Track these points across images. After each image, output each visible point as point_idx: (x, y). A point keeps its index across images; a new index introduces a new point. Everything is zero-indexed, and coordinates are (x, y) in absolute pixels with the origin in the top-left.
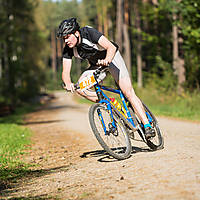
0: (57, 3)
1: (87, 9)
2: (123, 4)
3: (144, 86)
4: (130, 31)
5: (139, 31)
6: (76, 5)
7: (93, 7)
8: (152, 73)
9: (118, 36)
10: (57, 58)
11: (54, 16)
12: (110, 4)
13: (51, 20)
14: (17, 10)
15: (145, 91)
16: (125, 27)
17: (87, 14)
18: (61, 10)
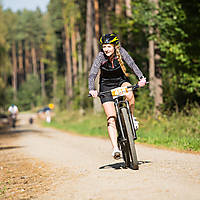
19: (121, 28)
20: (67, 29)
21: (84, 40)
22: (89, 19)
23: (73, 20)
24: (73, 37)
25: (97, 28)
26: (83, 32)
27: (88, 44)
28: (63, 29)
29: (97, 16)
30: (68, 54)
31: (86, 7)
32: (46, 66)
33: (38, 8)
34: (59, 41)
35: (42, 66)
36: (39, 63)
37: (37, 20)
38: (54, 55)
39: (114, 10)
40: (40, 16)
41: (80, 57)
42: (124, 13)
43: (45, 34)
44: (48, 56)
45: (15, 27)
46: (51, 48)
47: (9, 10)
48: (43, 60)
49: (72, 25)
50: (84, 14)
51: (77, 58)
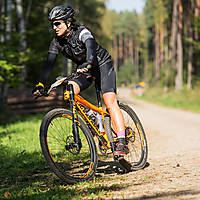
1: (146, 19)
4: (183, 40)
5: (190, 40)
6: (136, 15)
10: (119, 60)
11: (117, 23)
13: (115, 27)
14: (87, 18)
15: (193, 92)
16: (179, 36)
17: (146, 23)
18: (123, 19)
38: (146, 45)
43: (139, 29)
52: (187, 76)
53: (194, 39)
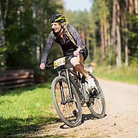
0: (75, 12)
1: (94, 16)
2: (117, 13)
3: (129, 65)
5: (126, 30)
7: (98, 15)
8: (134, 57)
9: (113, 33)
12: (108, 13)
15: (130, 69)
16: (118, 28)
17: (94, 19)
19: (132, 21)
20: (102, 21)
21: (111, 27)
22: (114, 15)
23: (105, 16)
24: (105, 25)
25: (119, 20)
26: (111, 22)
27: (113, 29)
28: (99, 21)
29: (119, 13)
30: (102, 35)
31: (112, 9)
32: (90, 41)
33: (86, 10)
34: (97, 28)
35: (88, 42)
36: (86, 40)
37: (85, 16)
38: (94, 35)
39: (128, 10)
40: (87, 14)
41: (109, 37)
42: (134, 12)
43: (89, 23)
44: (91, 36)
45: (73, 20)
46: (93, 32)
47: (70, 11)
48: (88, 38)
49: (105, 18)
50: (111, 13)
51: (107, 37)
52: (125, 56)
53: (129, 29)
